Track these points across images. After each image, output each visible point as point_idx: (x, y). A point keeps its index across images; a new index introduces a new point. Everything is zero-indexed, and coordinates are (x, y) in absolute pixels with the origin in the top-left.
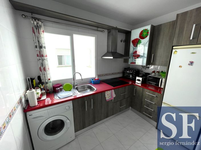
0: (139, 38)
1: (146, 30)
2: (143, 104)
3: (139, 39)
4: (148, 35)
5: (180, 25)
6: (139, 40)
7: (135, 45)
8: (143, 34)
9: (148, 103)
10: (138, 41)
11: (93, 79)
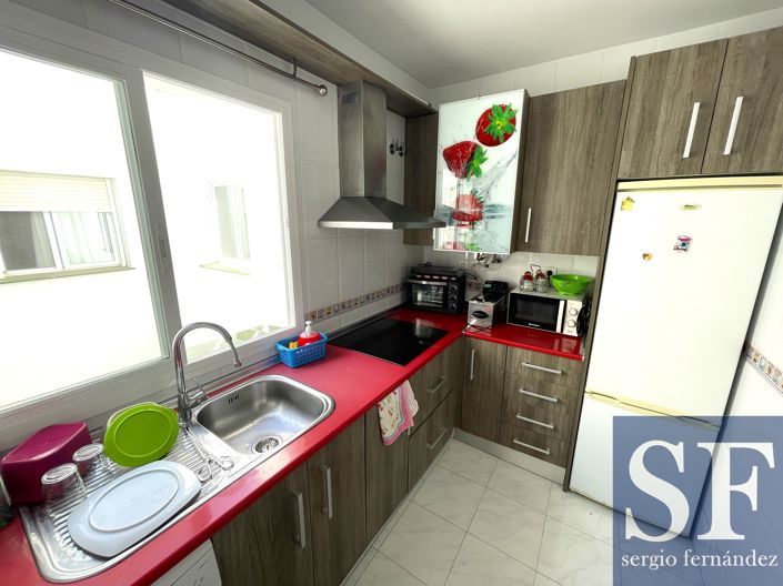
0: (476, 141)
1: (503, 108)
2: (508, 410)
3: (476, 146)
4: (513, 130)
5: (643, 101)
6: (474, 149)
7: (459, 168)
8: (492, 124)
9: (529, 401)
10: (473, 154)
11: (286, 343)
